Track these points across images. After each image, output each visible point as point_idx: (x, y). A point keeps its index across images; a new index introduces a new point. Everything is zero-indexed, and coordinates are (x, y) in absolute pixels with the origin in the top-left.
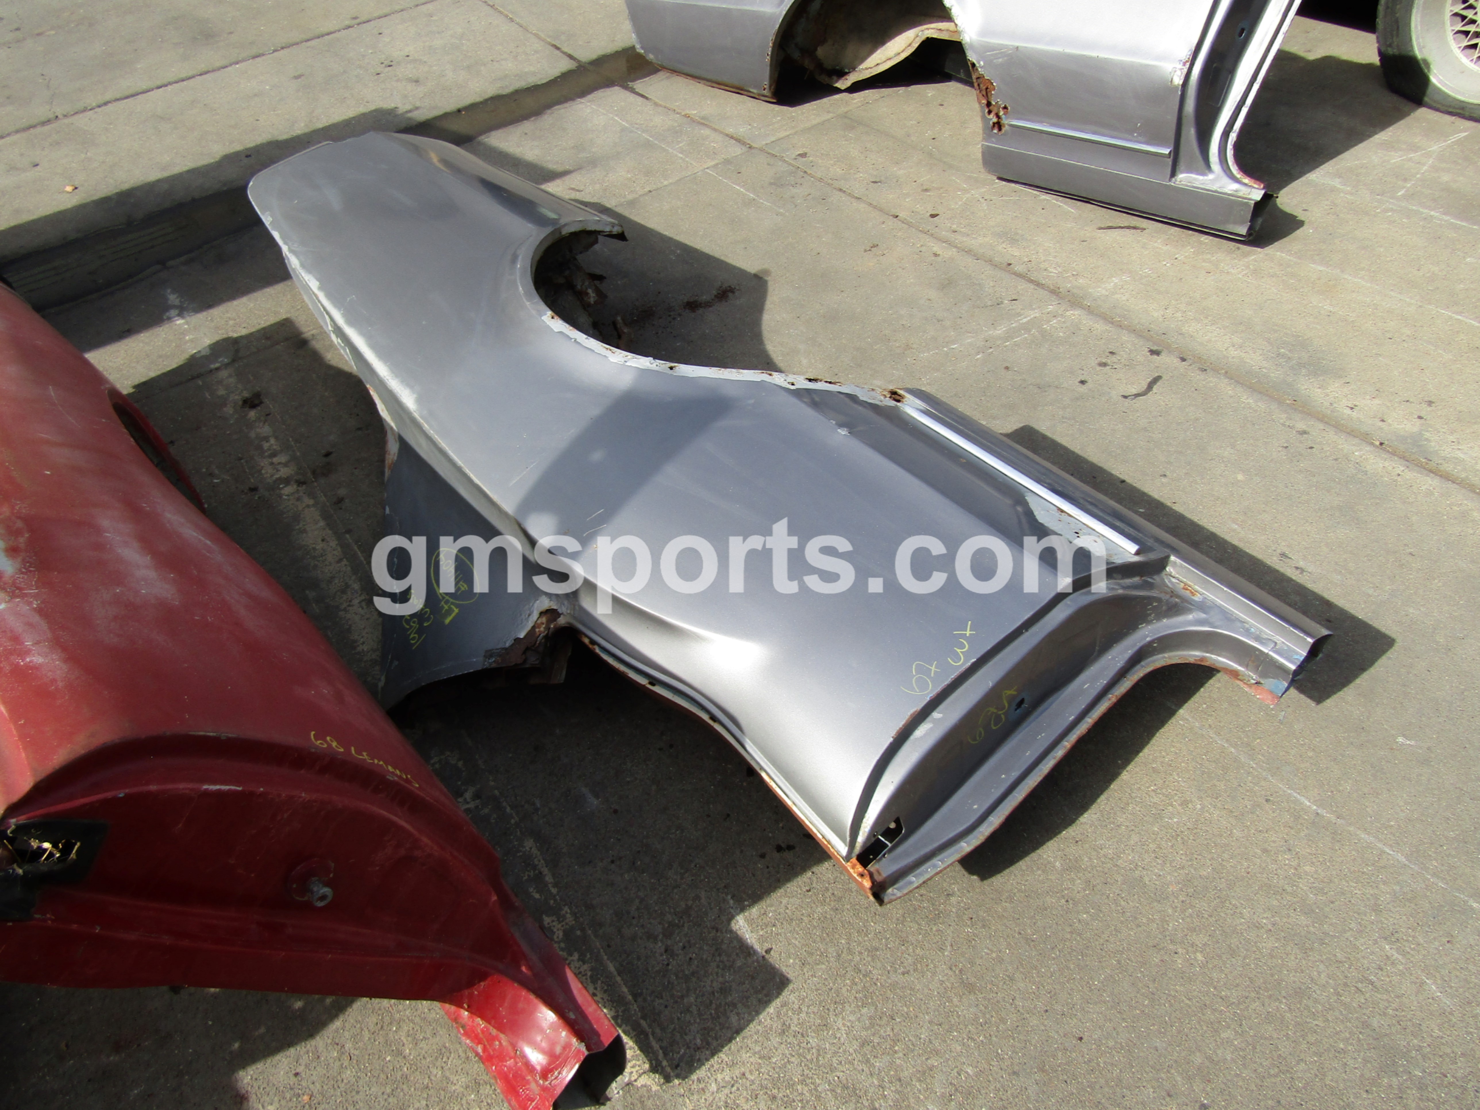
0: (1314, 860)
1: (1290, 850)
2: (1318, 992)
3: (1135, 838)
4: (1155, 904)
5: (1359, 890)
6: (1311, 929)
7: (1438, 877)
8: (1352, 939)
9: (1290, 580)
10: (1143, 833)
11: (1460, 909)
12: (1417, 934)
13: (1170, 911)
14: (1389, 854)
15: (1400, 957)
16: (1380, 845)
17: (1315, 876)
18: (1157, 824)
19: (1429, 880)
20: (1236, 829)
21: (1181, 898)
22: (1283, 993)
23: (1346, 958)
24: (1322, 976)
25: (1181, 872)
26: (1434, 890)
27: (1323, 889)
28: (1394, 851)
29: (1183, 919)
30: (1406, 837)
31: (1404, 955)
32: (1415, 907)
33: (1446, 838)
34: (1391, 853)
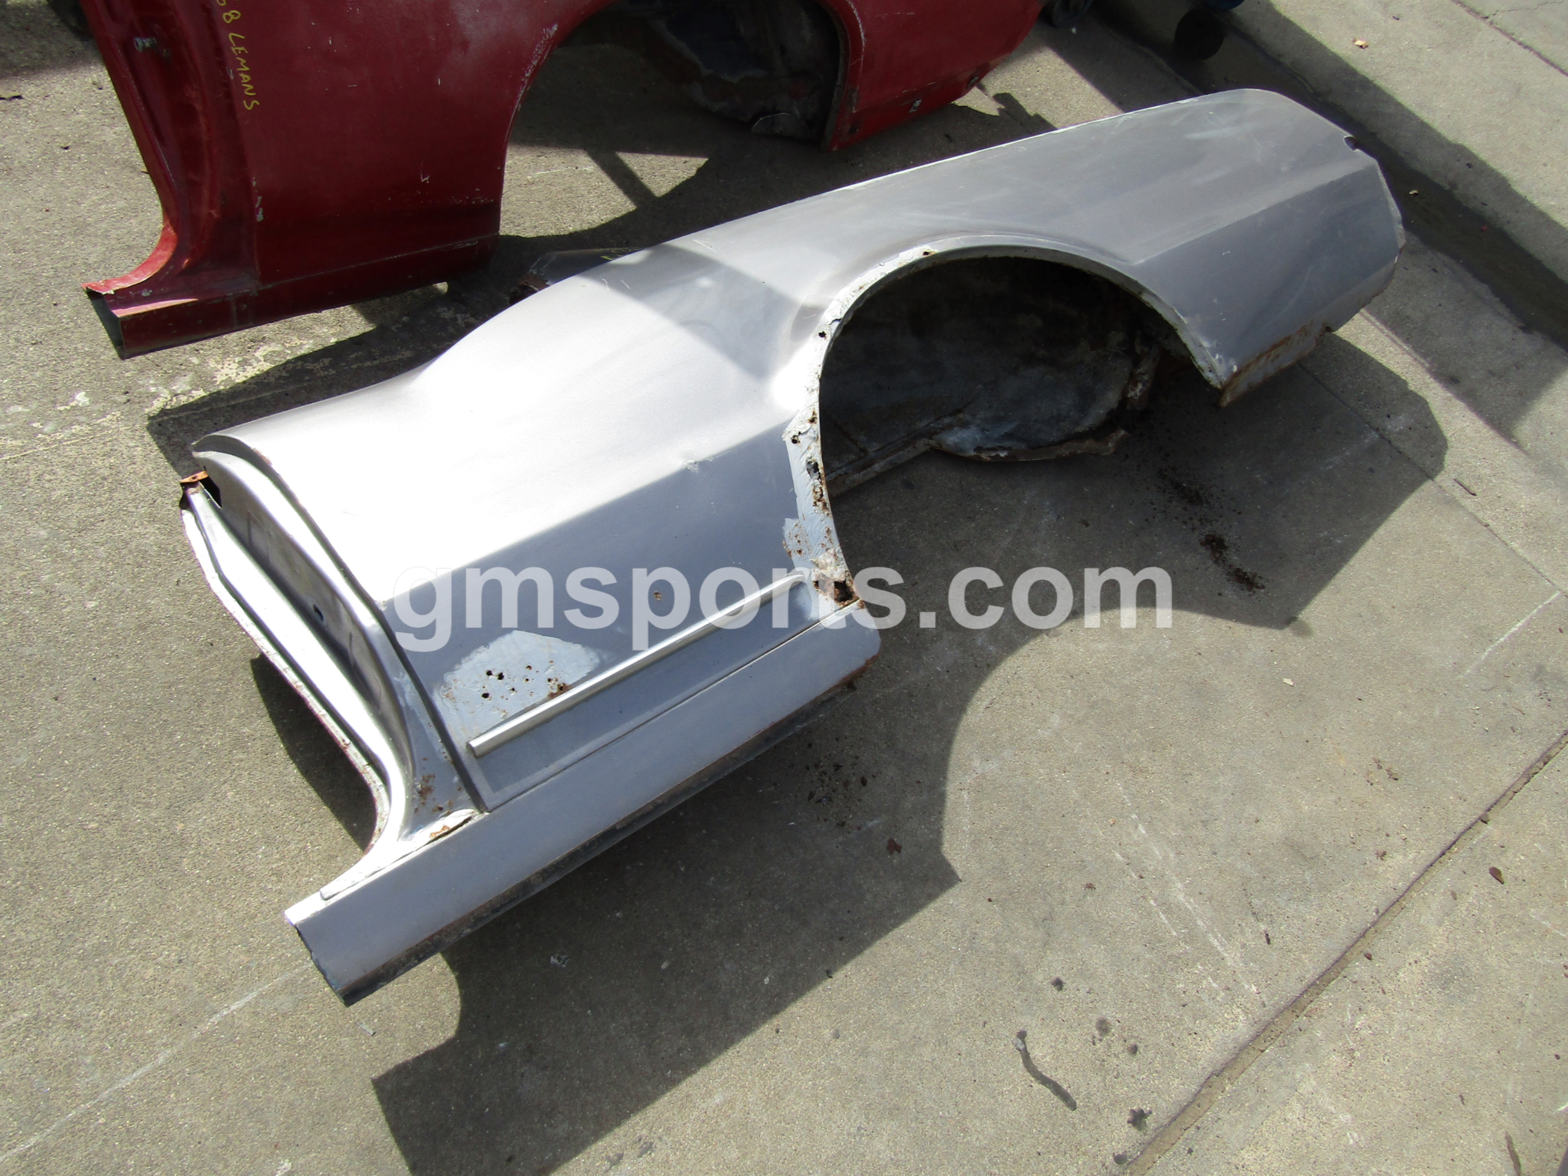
0: (158, 983)
1: (180, 961)
2: (8, 922)
3: (251, 809)
4: (167, 804)
5: (103, 1017)
6: (79, 945)
7: (83, 1115)
8: (50, 982)
9: (597, 1135)
10: (255, 819)
11: (35, 1119)
12: (26, 1055)
13: (154, 815)
14: (134, 1071)
15: (8, 1023)
16: (149, 1066)
17: (138, 975)
18: (261, 836)
19: (84, 1103)
20: (227, 914)
21: (164, 830)
22: (22, 888)
23: (33, 966)
24: (23, 934)
25: (195, 841)
26: (69, 1101)
27: (120, 976)
28: (135, 1079)
29: (140, 824)
30: (148, 1103)
31: (9, 1028)
32: (57, 1069)
33: (130, 1153)
34: (134, 1075)
